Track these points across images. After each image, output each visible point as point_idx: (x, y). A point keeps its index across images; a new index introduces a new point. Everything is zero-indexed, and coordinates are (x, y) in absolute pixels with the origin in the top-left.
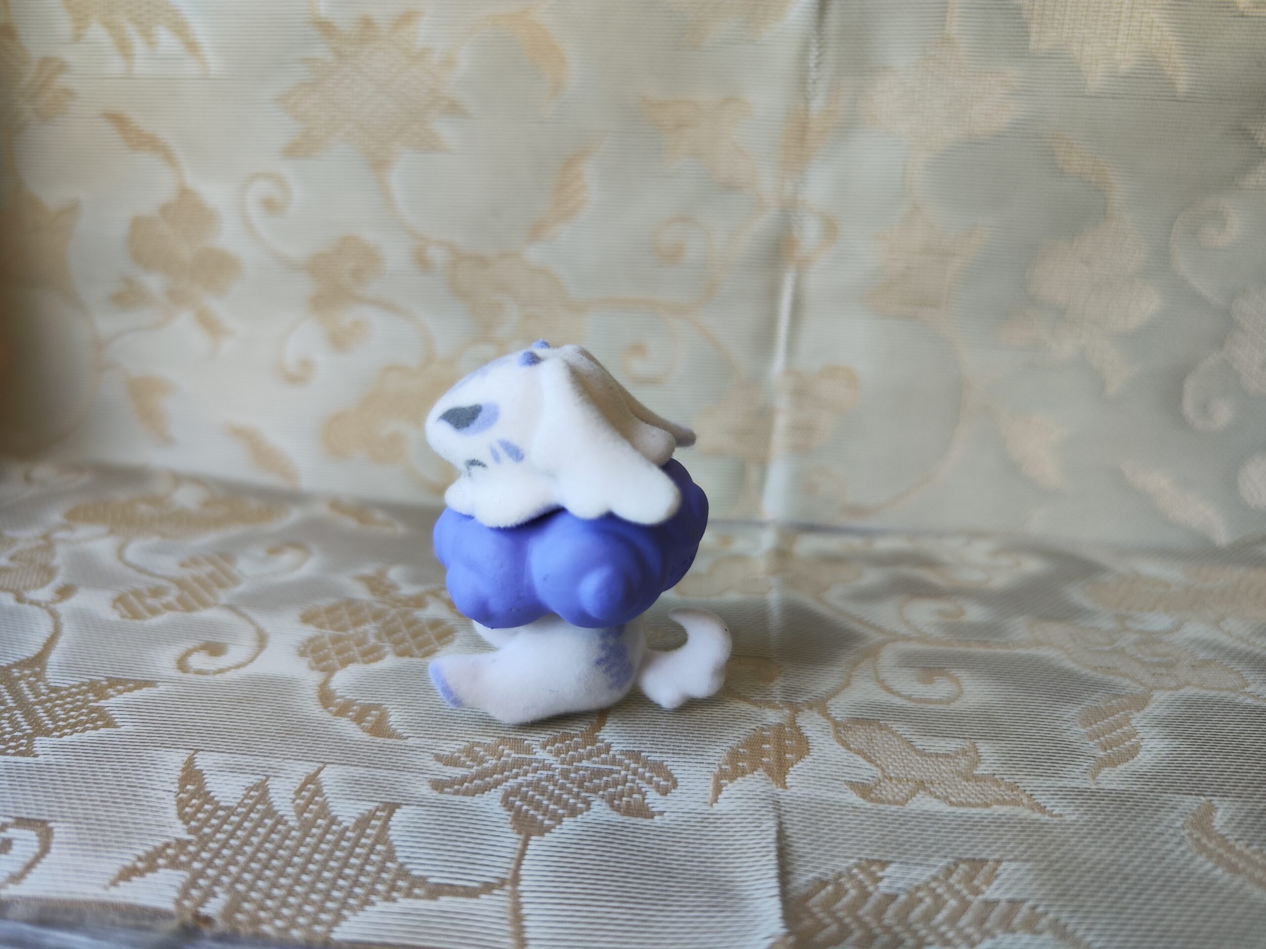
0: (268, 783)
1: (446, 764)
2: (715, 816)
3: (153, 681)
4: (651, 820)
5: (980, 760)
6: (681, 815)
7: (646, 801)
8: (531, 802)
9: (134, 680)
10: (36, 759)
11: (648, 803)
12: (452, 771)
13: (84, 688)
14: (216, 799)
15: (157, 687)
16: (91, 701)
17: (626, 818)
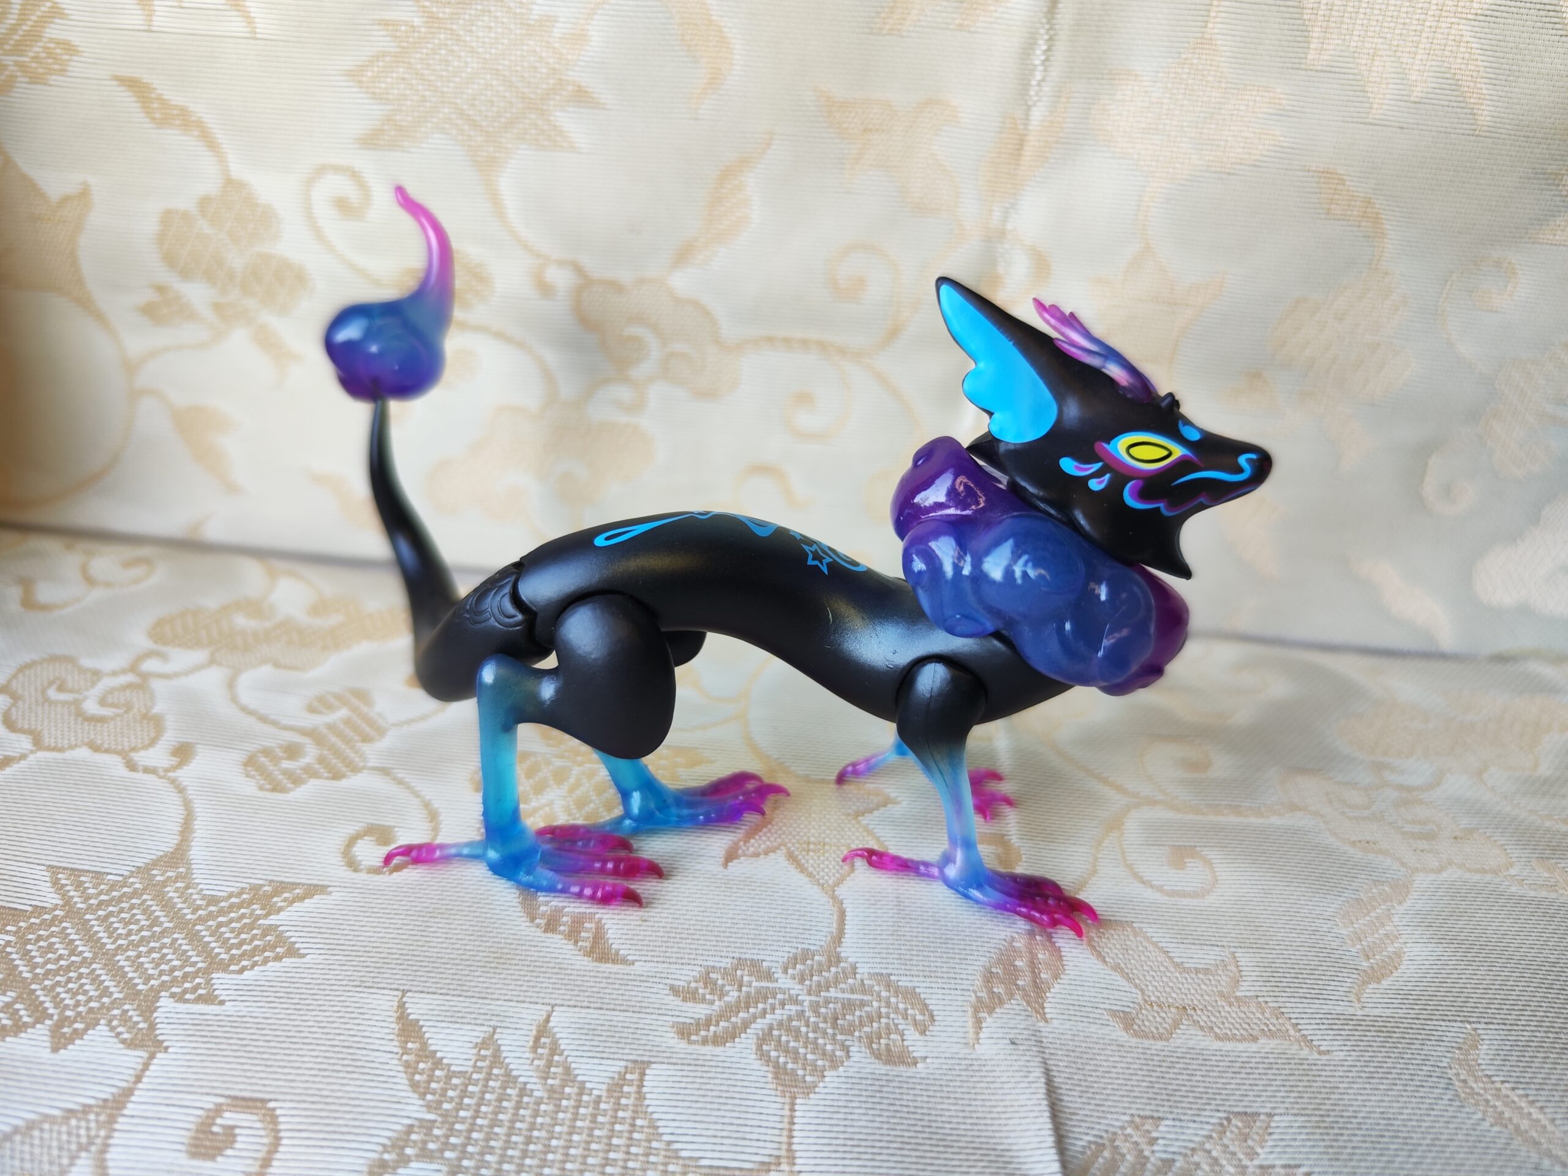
0: (496, 1036)
1: (684, 1000)
2: (979, 1062)
3: (322, 886)
4: (914, 1070)
5: (1241, 976)
6: (944, 1061)
7: (906, 1043)
8: (787, 1051)
9: (300, 884)
10: (223, 1008)
11: (907, 1047)
12: (694, 1010)
13: (245, 896)
14: (445, 1061)
15: (330, 893)
16: (259, 918)
17: (888, 1067)
